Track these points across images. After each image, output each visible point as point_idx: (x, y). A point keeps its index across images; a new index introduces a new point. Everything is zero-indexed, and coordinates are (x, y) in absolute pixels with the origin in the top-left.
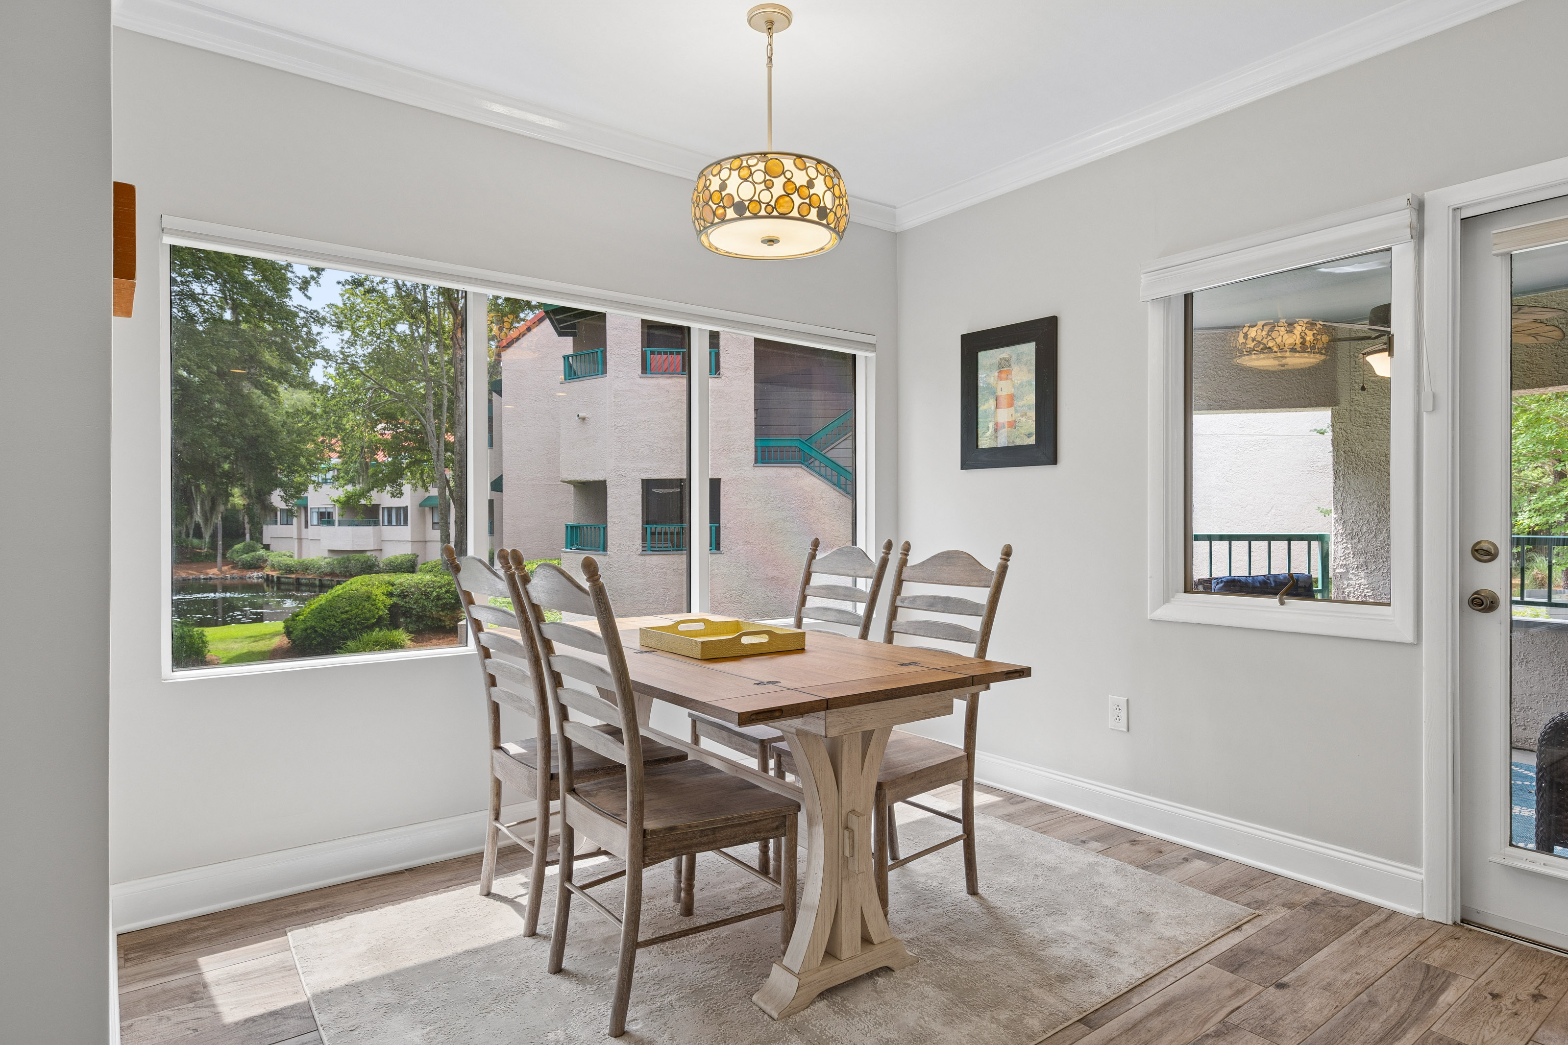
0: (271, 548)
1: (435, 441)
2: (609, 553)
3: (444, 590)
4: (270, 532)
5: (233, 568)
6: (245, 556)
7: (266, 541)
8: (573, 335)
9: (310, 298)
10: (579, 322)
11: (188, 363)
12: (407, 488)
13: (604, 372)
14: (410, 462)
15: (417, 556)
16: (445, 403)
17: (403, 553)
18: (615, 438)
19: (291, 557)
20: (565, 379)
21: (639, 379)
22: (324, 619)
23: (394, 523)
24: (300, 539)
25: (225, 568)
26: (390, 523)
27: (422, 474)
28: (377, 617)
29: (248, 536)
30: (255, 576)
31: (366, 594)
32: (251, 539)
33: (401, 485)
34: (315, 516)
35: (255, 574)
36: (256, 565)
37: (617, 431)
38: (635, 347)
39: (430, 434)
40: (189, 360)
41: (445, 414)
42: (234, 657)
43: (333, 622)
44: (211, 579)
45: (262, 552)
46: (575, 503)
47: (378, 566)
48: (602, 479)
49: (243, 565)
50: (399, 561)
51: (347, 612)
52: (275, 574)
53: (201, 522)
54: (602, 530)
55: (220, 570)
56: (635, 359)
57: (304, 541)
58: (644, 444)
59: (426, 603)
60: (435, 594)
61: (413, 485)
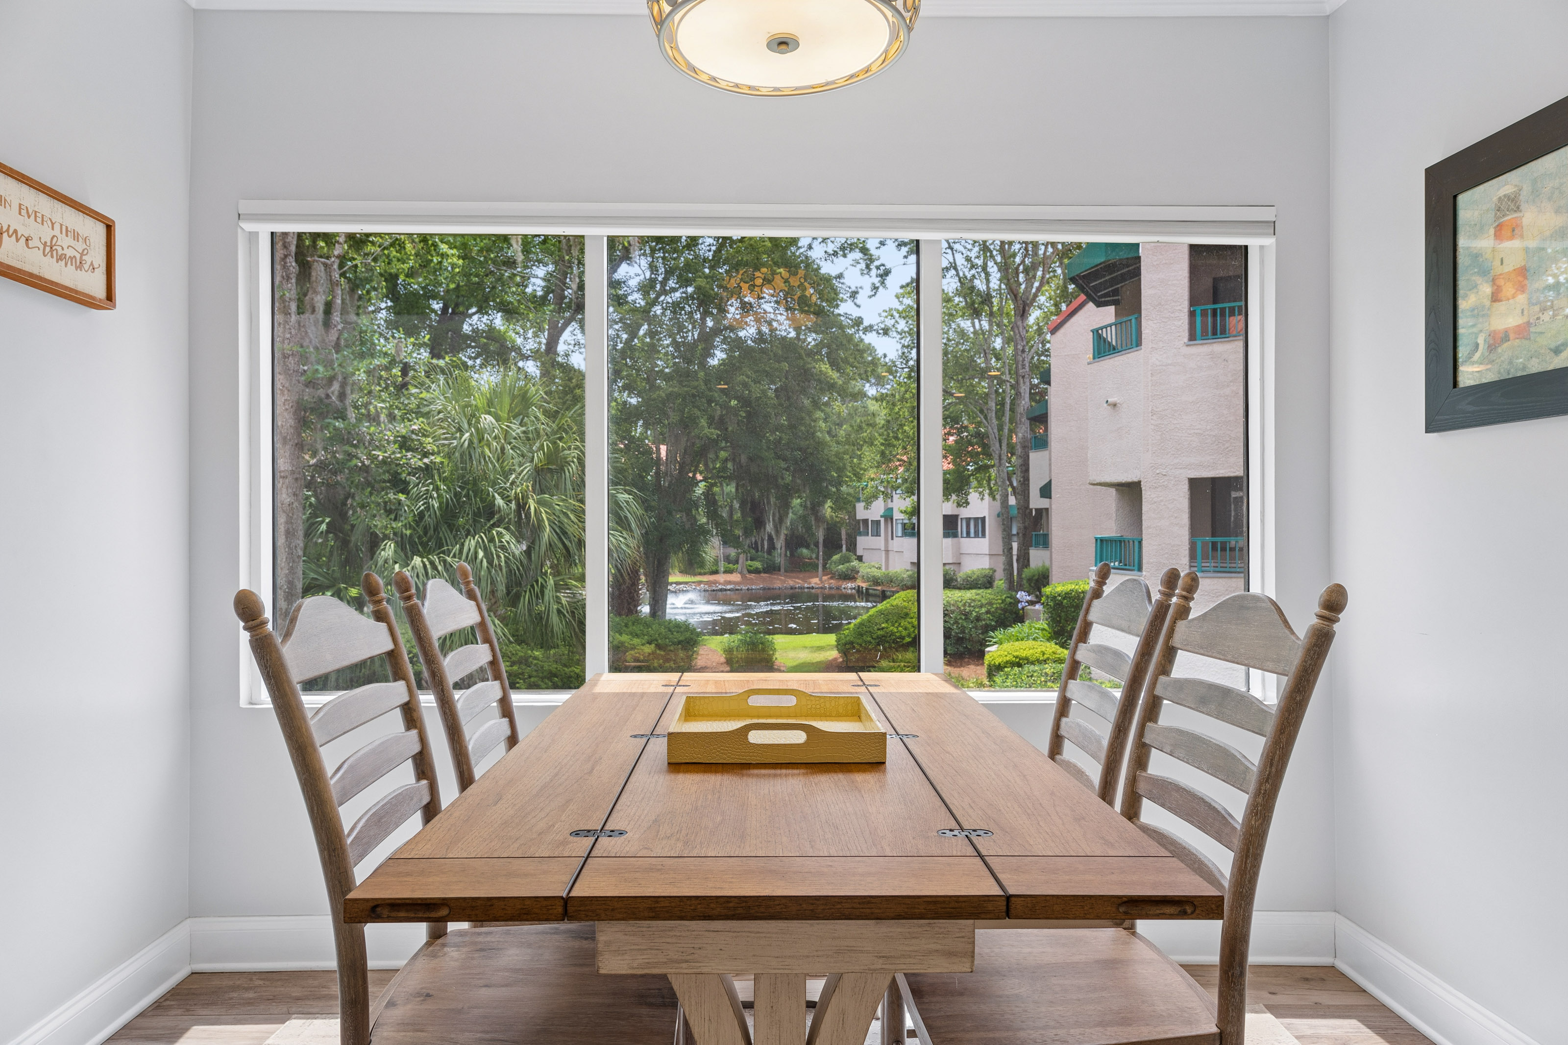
0: (864, 559)
1: (998, 445)
2: (1144, 573)
3: (983, 610)
4: (863, 542)
5: (832, 578)
6: (841, 567)
7: (859, 553)
8: (1115, 303)
9: (859, 306)
10: (1122, 287)
11: (747, 380)
12: (973, 496)
13: (1139, 343)
14: (976, 469)
15: (995, 571)
16: (1008, 401)
17: (980, 567)
18: (1152, 427)
19: (880, 568)
20: (1094, 358)
21: (1185, 348)
22: (862, 635)
23: (972, 534)
24: (887, 551)
25: (825, 578)
26: (968, 535)
27: (989, 480)
28: (913, 636)
29: (844, 547)
30: (849, 586)
31: (905, 610)
32: (847, 550)
33: (967, 494)
34: (900, 526)
35: (849, 585)
36: (850, 576)
37: (1154, 417)
38: (1179, 308)
39: (992, 436)
40: (748, 377)
41: (1008, 413)
42: (797, 666)
43: (869, 639)
44: (813, 588)
45: (855, 563)
46: (1117, 510)
47: (956, 580)
48: (1136, 480)
49: (839, 575)
50: (975, 576)
51: (883, 628)
52: (864, 585)
53: (773, 533)
54: (1136, 544)
55: (821, 580)
56: (1180, 323)
57: (891, 554)
58: (1192, 431)
59: (965, 624)
60: (974, 614)
61: (980, 493)
